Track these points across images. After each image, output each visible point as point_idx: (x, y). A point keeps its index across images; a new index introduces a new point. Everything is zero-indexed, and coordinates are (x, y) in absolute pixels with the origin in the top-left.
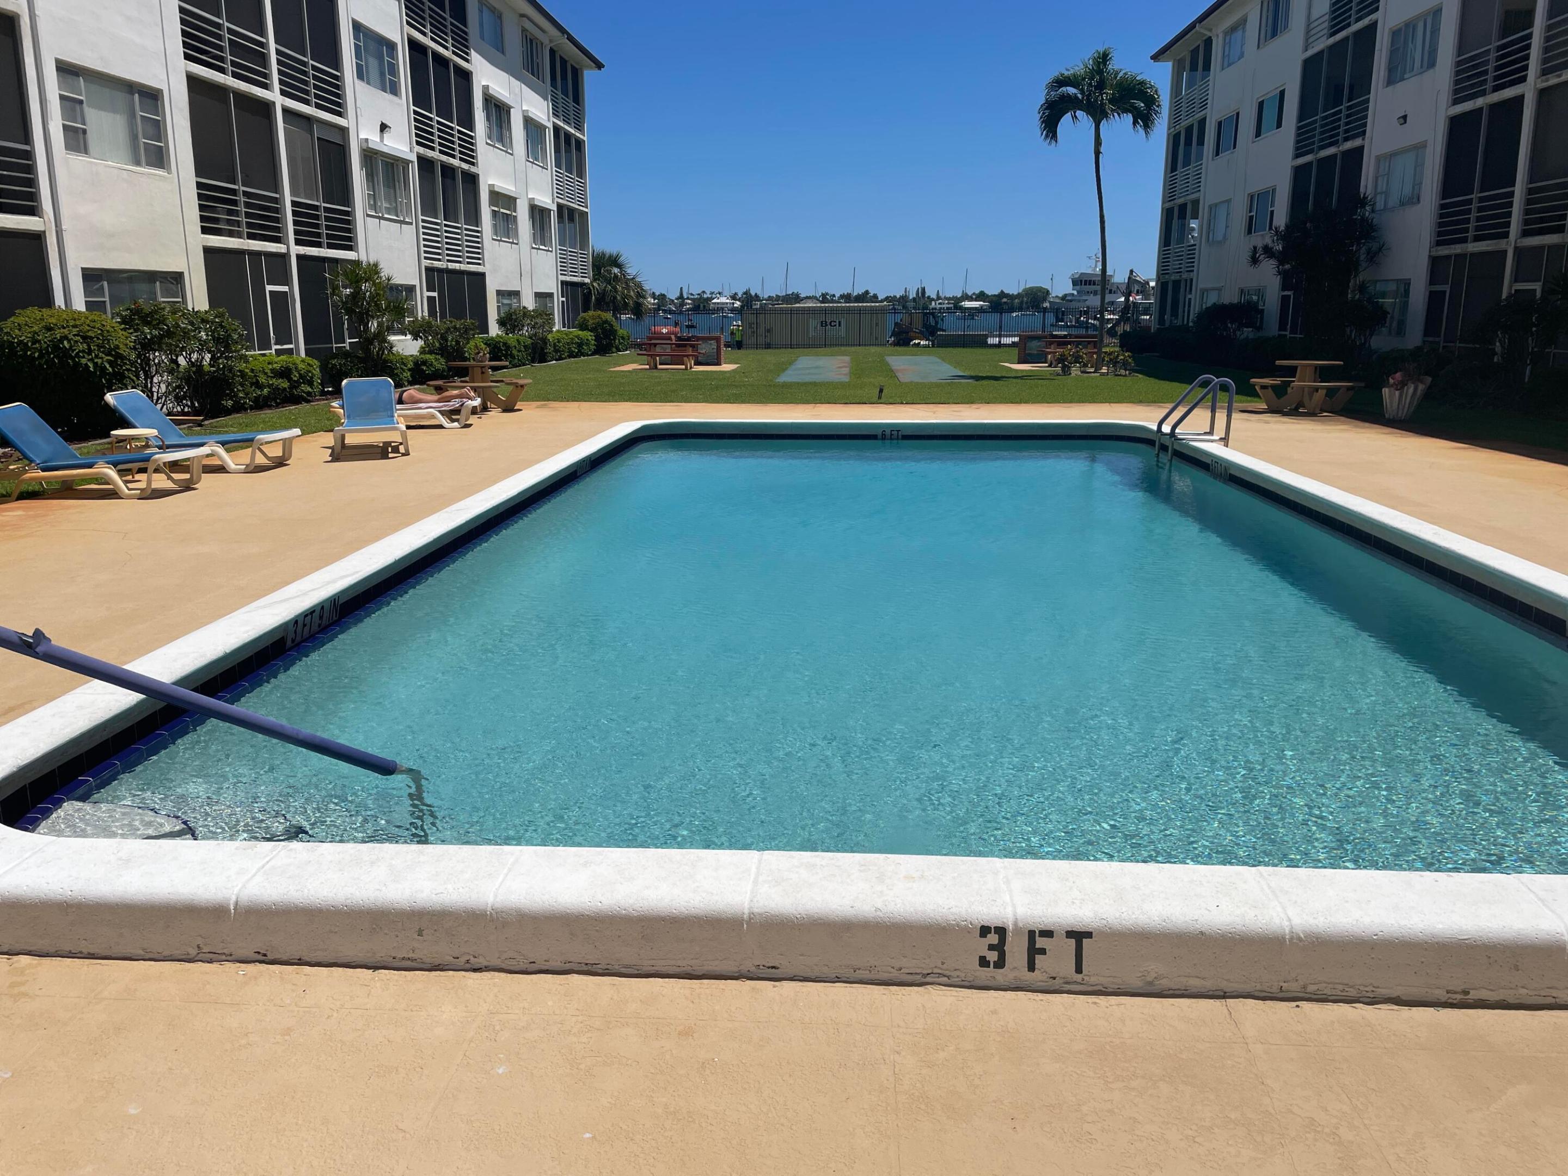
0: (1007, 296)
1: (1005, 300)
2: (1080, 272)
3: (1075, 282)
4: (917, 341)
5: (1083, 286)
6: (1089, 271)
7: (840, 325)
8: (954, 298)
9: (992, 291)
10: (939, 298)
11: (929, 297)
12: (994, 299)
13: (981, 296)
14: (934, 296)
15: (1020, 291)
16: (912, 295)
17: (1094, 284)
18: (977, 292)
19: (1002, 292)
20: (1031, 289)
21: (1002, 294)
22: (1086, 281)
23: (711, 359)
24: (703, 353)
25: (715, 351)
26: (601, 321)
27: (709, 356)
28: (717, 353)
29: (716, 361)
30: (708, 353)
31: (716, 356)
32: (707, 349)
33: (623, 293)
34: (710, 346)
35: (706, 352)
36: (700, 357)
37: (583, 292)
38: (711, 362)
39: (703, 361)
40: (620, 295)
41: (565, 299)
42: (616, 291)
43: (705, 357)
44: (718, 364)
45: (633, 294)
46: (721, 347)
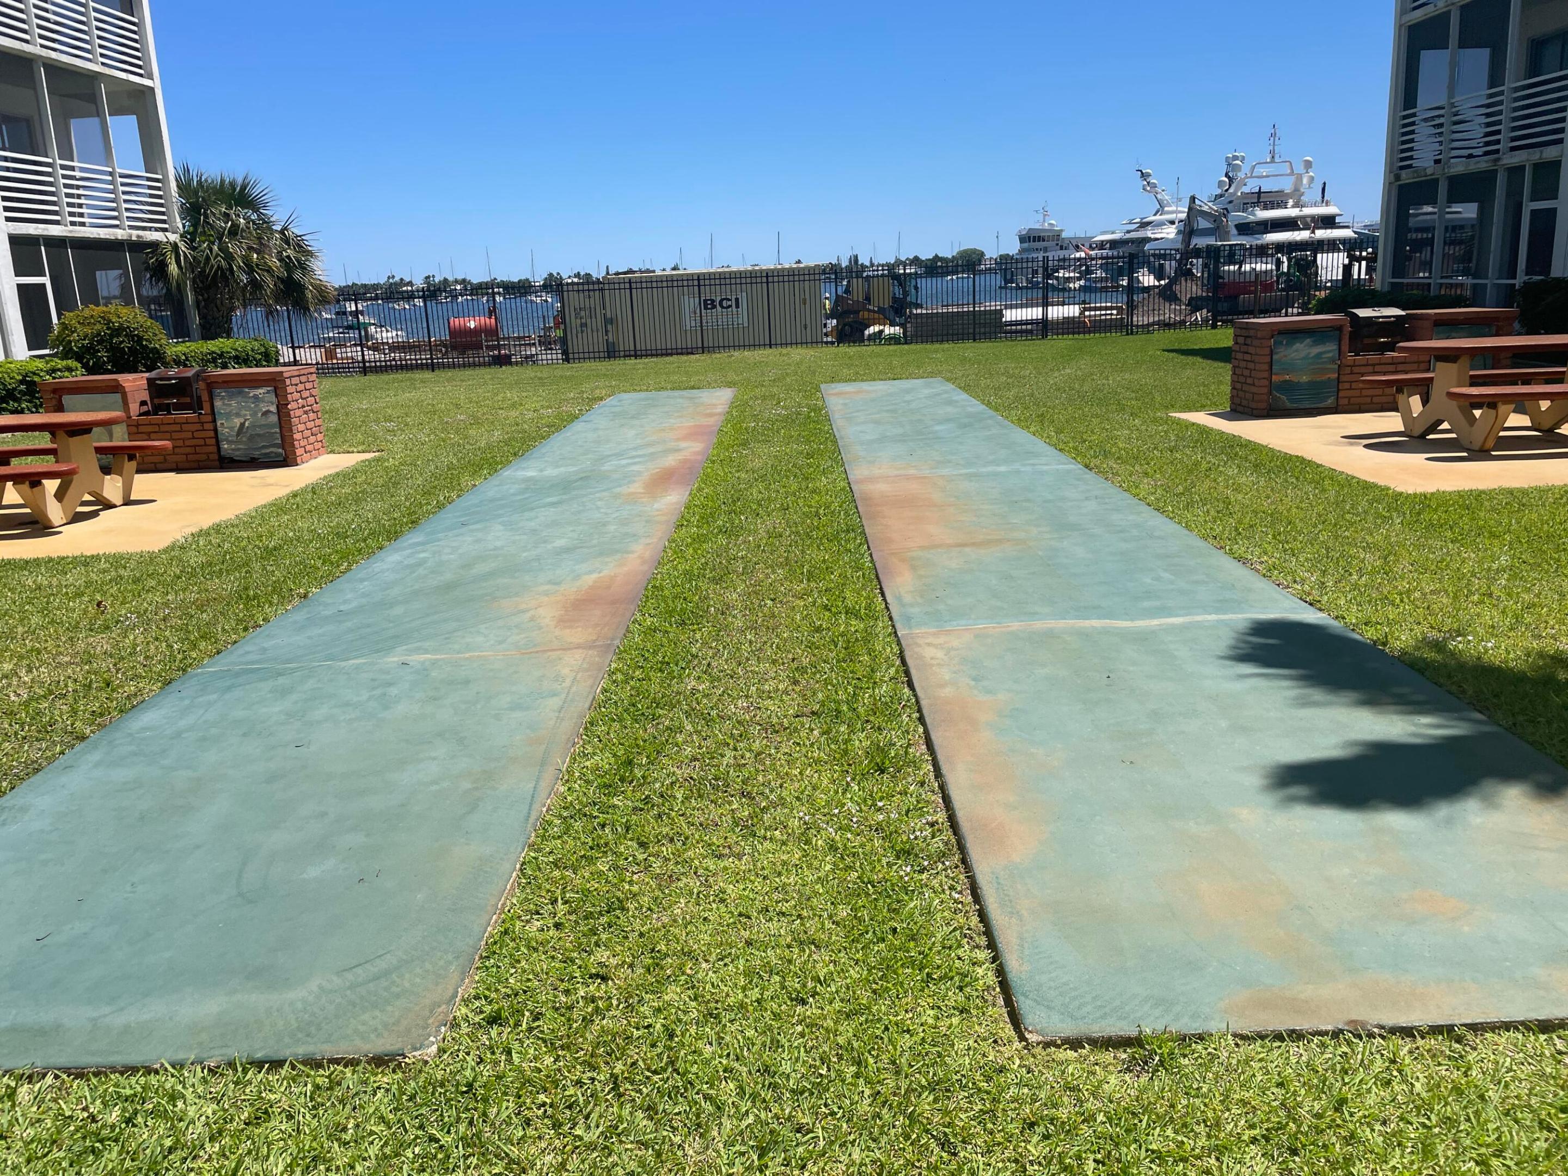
0: (941, 259)
1: (939, 264)
2: (1028, 228)
3: (1023, 239)
4: (877, 328)
5: (1032, 243)
6: (1037, 226)
7: (737, 307)
8: (888, 265)
9: (926, 255)
10: (872, 265)
11: (862, 264)
12: (929, 263)
13: (916, 261)
14: (868, 264)
15: (955, 254)
16: (844, 264)
17: (1044, 240)
18: (911, 257)
19: (936, 256)
20: (965, 251)
21: (937, 258)
22: (1034, 237)
23: (264, 447)
24: (236, 429)
25: (274, 419)
26: (108, 329)
27: (259, 435)
28: (281, 427)
29: (280, 450)
30: (253, 426)
31: (278, 436)
32: (245, 415)
33: (247, 260)
34: (256, 406)
35: (247, 424)
36: (229, 442)
37: (146, 262)
38: (266, 454)
39: (237, 455)
40: (240, 266)
41: (46, 280)
42: (229, 257)
43: (244, 439)
44: (285, 460)
45: (274, 262)
46: (289, 406)
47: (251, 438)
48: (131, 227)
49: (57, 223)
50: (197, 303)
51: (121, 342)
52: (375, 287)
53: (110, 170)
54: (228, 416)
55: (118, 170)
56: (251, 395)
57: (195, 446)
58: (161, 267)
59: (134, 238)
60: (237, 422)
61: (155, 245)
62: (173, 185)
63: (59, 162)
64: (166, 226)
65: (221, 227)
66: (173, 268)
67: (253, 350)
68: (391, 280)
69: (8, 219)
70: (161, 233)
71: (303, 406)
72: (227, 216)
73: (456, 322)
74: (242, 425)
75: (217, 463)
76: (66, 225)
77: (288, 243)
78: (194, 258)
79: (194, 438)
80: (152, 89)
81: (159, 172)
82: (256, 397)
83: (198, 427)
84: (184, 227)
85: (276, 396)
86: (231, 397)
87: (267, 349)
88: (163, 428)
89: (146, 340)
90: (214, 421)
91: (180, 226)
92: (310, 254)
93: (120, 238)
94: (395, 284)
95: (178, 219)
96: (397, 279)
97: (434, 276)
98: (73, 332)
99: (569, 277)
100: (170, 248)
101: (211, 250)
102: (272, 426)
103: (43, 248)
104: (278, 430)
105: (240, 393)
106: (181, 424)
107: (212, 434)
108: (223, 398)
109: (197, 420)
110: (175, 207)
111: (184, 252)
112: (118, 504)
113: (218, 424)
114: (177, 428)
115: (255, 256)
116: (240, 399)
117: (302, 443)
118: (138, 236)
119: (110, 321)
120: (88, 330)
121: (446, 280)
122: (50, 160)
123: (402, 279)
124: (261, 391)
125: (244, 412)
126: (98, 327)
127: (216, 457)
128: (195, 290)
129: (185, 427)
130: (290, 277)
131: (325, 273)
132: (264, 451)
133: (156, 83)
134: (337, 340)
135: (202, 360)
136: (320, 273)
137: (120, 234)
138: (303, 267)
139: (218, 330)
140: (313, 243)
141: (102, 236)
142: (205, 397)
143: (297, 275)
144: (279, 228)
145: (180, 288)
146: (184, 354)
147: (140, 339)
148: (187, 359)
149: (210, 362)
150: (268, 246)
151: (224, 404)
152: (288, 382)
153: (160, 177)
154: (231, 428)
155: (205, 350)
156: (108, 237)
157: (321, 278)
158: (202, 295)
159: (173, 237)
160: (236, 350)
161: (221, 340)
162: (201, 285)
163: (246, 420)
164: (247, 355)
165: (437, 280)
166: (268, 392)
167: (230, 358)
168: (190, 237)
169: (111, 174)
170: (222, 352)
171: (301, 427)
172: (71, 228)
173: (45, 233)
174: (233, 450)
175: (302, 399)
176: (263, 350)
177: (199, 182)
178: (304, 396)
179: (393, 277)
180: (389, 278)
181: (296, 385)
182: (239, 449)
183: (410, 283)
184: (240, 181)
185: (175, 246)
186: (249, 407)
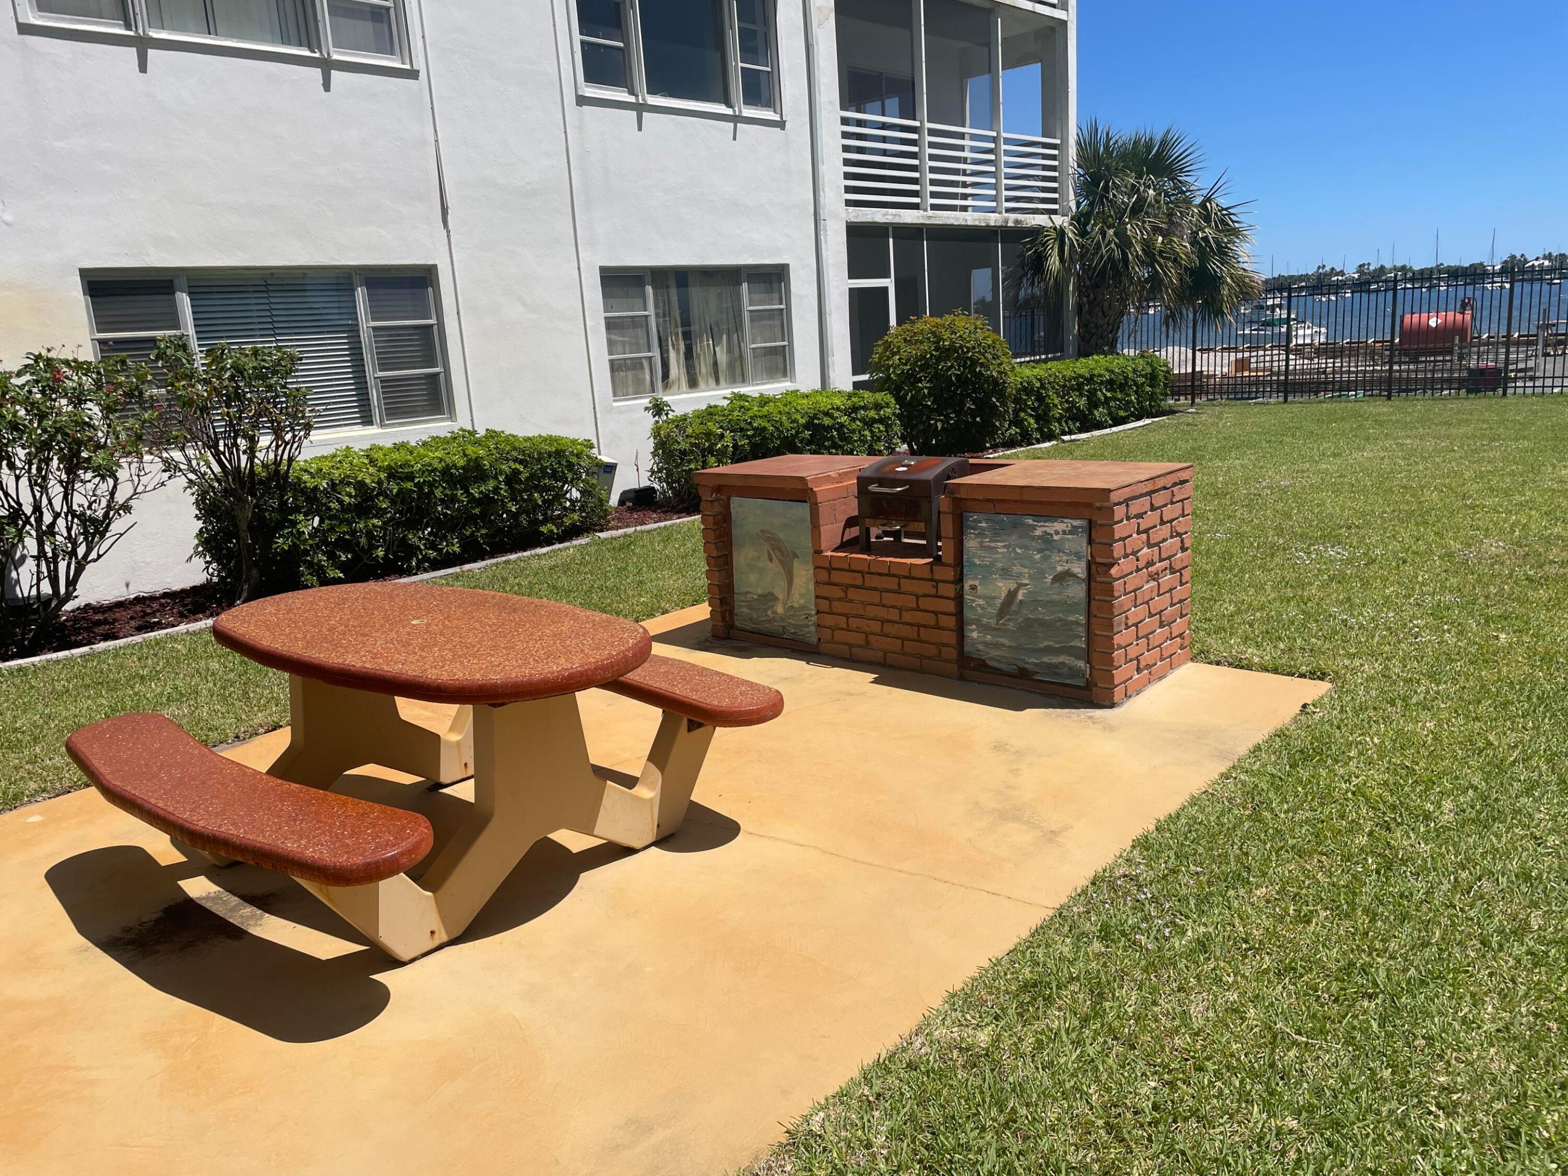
23: (1048, 650)
24: (998, 602)
25: (1077, 592)
26: (936, 350)
27: (1041, 623)
28: (1089, 615)
29: (1081, 664)
30: (1033, 601)
31: (1082, 631)
32: (1020, 575)
33: (1148, 246)
34: (1045, 558)
35: (1020, 596)
36: (985, 628)
37: (1022, 255)
38: (1050, 666)
39: (994, 656)
40: (1137, 256)
41: (889, 283)
42: (1125, 242)
43: (1011, 626)
44: (1089, 686)
45: (1184, 246)
46: (1113, 571)
47: (1028, 626)
48: (1008, 210)
49: (915, 207)
50: (1080, 308)
51: (950, 368)
52: (1301, 278)
53: (994, 134)
54: (987, 571)
55: (1005, 135)
56: (1038, 532)
57: (919, 626)
58: (1040, 260)
59: (1011, 224)
60: (1003, 587)
61: (1037, 232)
62: (1072, 151)
63: (928, 125)
64: (1056, 207)
65: (1123, 202)
66: (1054, 263)
67: (1135, 371)
68: (1321, 270)
69: (849, 203)
70: (1046, 217)
71: (1150, 564)
72: (1134, 189)
73: (1411, 320)
74: (1012, 595)
75: (953, 668)
76: (925, 210)
77: (1207, 219)
78: (1082, 246)
79: (918, 609)
80: (1064, 23)
81: (1058, 135)
82: (1046, 539)
83: (927, 588)
84: (1078, 207)
85: (1090, 542)
86: (997, 533)
87: (1154, 369)
88: (872, 581)
89: (982, 365)
90: (960, 580)
91: (1073, 205)
92: (1236, 232)
93: (992, 224)
94: (1325, 274)
95: (1072, 196)
96: (1328, 269)
97: (1369, 264)
98: (894, 354)
99: (1537, 259)
100: (1054, 235)
101: (1104, 236)
102: (1070, 607)
103: (891, 240)
104: (1082, 619)
105: (1015, 526)
106: (899, 577)
107: (951, 606)
108: (981, 535)
109: (928, 576)
110: (1070, 181)
111: (1069, 239)
112: (637, 844)
113: (967, 587)
114: (891, 583)
115: (1160, 239)
116: (1014, 539)
117: (1133, 652)
118: (1017, 221)
119: (940, 339)
120: (914, 351)
121: (1382, 267)
122: (917, 124)
123: (1333, 269)
124: (1059, 526)
125: (1016, 569)
126: (925, 346)
127: (952, 654)
128: (1078, 288)
129: (906, 585)
130: (1203, 267)
131: (1253, 260)
132: (1046, 659)
133: (1070, 16)
134: (1254, 340)
135: (1064, 386)
136: (1246, 259)
137: (994, 219)
138: (1223, 252)
139: (1100, 341)
140: (1242, 218)
141: (969, 223)
142: (947, 526)
143: (1214, 265)
144: (1198, 200)
145: (1059, 286)
146: (1040, 380)
147: (974, 362)
148: (1043, 387)
149: (1074, 390)
150: (1180, 225)
151: (982, 547)
152: (1119, 512)
153: (1058, 141)
154: (990, 599)
155: (1068, 373)
156: (977, 223)
157: (1245, 266)
158: (1088, 297)
159: (1058, 220)
160: (1112, 372)
161: (1095, 357)
162: (1088, 283)
163: (1020, 586)
164: (1126, 378)
165: (1372, 268)
166: (1074, 531)
167: (1102, 383)
168: (1081, 220)
169: (994, 140)
170: (1092, 376)
171: (1135, 613)
172: (930, 213)
173: (897, 220)
174: (986, 644)
175: (1150, 546)
176: (1149, 370)
177: (1107, 147)
178: (1155, 538)
179: (1324, 266)
180: (1319, 268)
181: (1140, 516)
182: (998, 646)
183: (1342, 273)
184: (1158, 138)
185: (1061, 233)
186: (1031, 558)
